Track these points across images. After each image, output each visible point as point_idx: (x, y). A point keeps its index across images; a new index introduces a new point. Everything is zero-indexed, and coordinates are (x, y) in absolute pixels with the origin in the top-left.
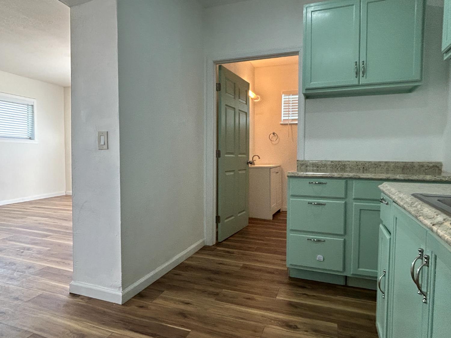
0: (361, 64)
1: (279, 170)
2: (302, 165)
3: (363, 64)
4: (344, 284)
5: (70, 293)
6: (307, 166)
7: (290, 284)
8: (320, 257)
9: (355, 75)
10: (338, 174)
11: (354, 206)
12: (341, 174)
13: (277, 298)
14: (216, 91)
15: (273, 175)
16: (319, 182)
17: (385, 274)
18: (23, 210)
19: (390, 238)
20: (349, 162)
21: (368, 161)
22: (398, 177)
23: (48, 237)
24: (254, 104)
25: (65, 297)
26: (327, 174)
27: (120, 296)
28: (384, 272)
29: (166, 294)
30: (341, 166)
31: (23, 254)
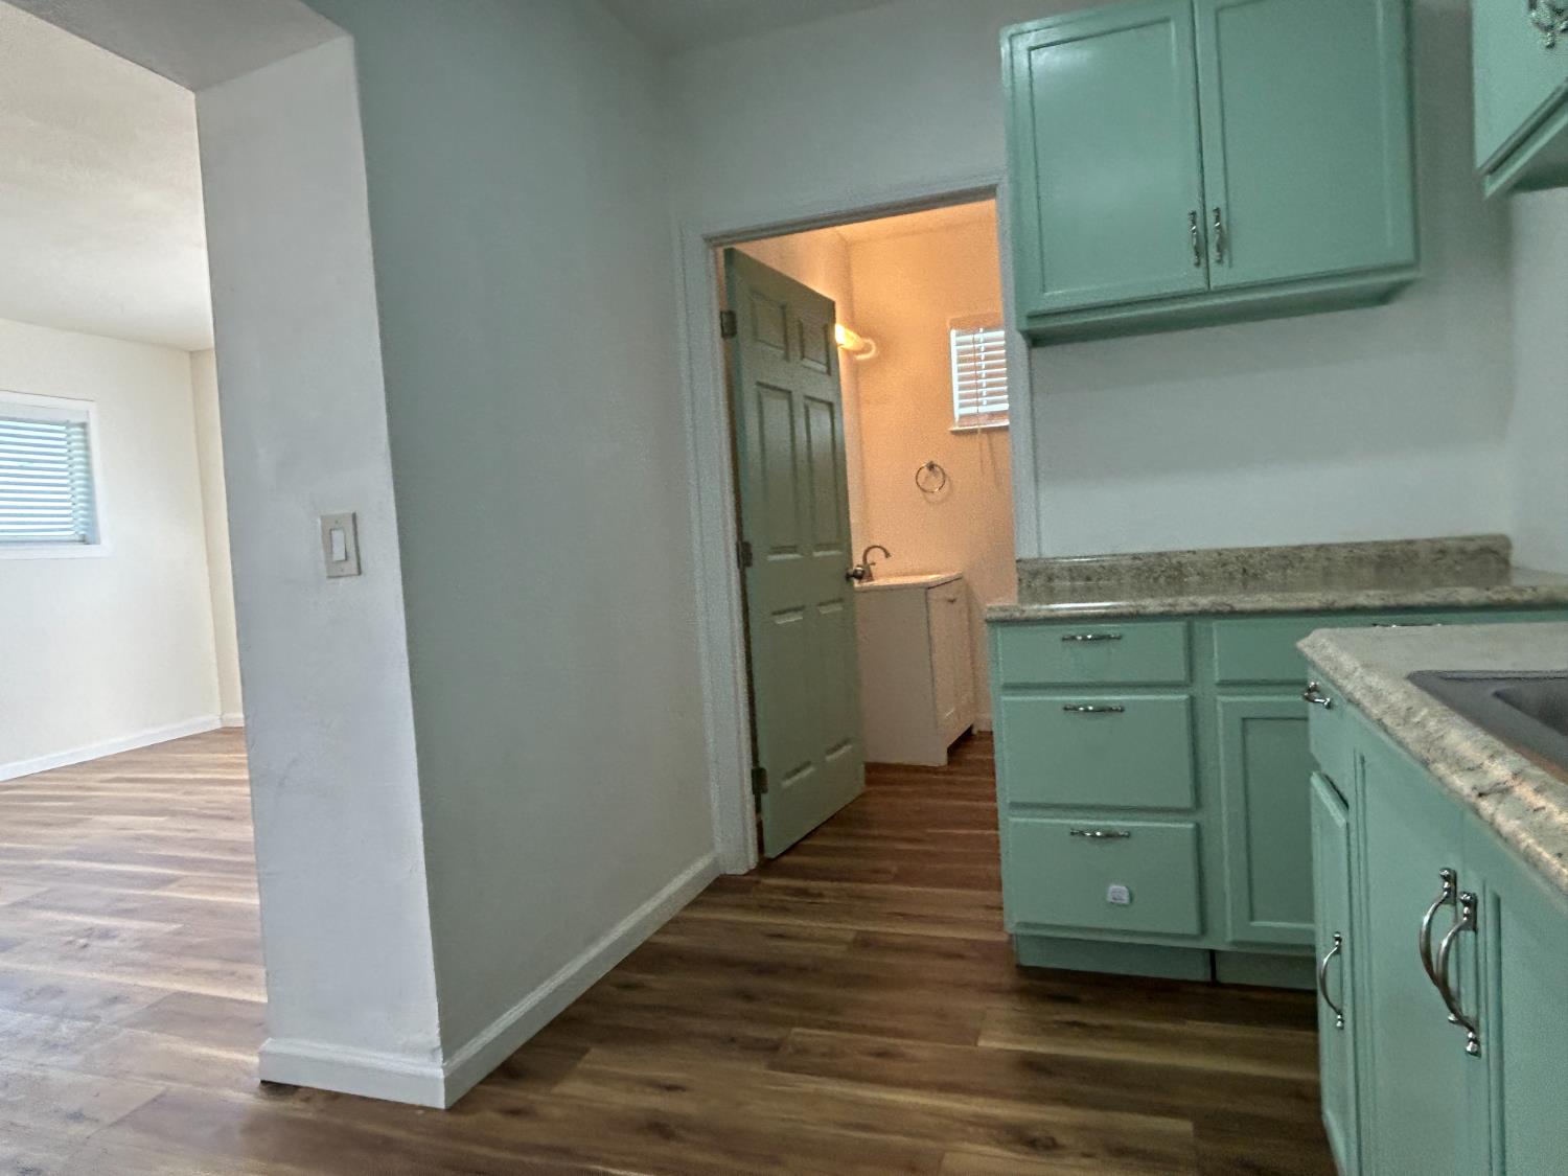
0: (1211, 218)
1: (958, 591)
2: (1035, 574)
3: (1218, 219)
4: (1208, 978)
5: (263, 1082)
6: (1050, 579)
7: (1023, 992)
8: (1118, 890)
9: (1193, 259)
10: (1159, 602)
11: (1219, 708)
12: (1170, 601)
13: (982, 1043)
14: (722, 340)
15: (939, 613)
16: (1098, 633)
17: (1339, 947)
18: (77, 793)
19: (1348, 824)
20: (1194, 552)
21: (1260, 545)
22: (1362, 599)
23: (172, 886)
24: (857, 369)
25: (245, 1098)
26: (1121, 606)
27: (437, 1079)
28: (1337, 939)
29: (597, 1058)
30: (1165, 571)
31: (88, 953)
